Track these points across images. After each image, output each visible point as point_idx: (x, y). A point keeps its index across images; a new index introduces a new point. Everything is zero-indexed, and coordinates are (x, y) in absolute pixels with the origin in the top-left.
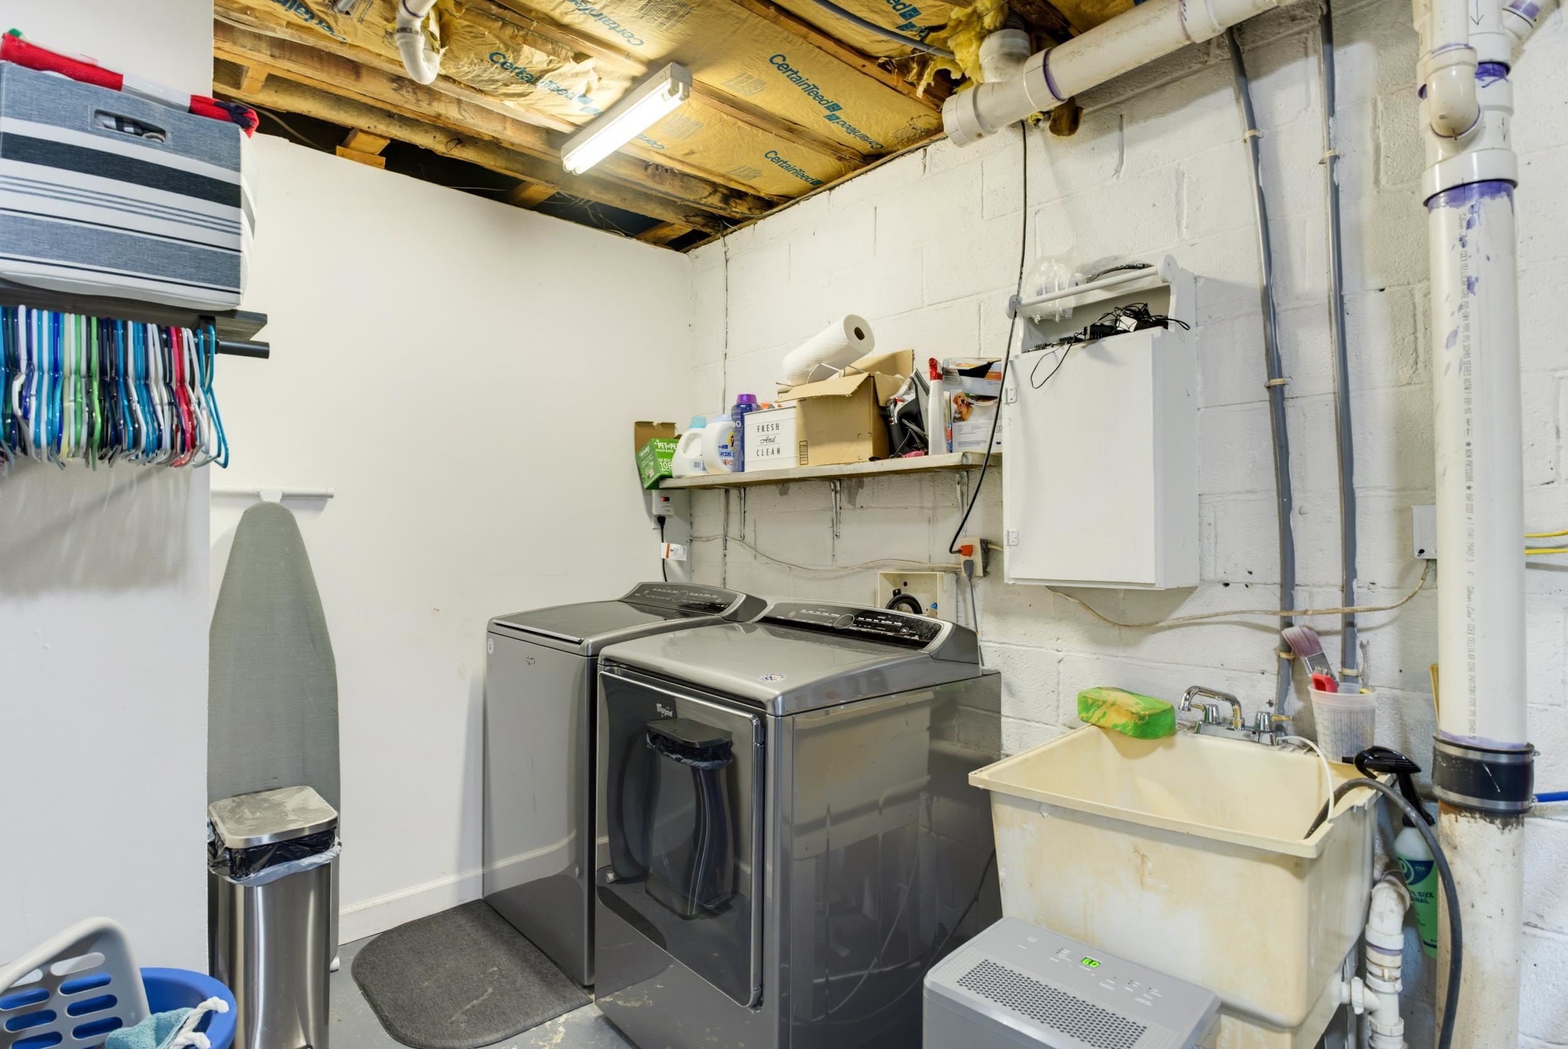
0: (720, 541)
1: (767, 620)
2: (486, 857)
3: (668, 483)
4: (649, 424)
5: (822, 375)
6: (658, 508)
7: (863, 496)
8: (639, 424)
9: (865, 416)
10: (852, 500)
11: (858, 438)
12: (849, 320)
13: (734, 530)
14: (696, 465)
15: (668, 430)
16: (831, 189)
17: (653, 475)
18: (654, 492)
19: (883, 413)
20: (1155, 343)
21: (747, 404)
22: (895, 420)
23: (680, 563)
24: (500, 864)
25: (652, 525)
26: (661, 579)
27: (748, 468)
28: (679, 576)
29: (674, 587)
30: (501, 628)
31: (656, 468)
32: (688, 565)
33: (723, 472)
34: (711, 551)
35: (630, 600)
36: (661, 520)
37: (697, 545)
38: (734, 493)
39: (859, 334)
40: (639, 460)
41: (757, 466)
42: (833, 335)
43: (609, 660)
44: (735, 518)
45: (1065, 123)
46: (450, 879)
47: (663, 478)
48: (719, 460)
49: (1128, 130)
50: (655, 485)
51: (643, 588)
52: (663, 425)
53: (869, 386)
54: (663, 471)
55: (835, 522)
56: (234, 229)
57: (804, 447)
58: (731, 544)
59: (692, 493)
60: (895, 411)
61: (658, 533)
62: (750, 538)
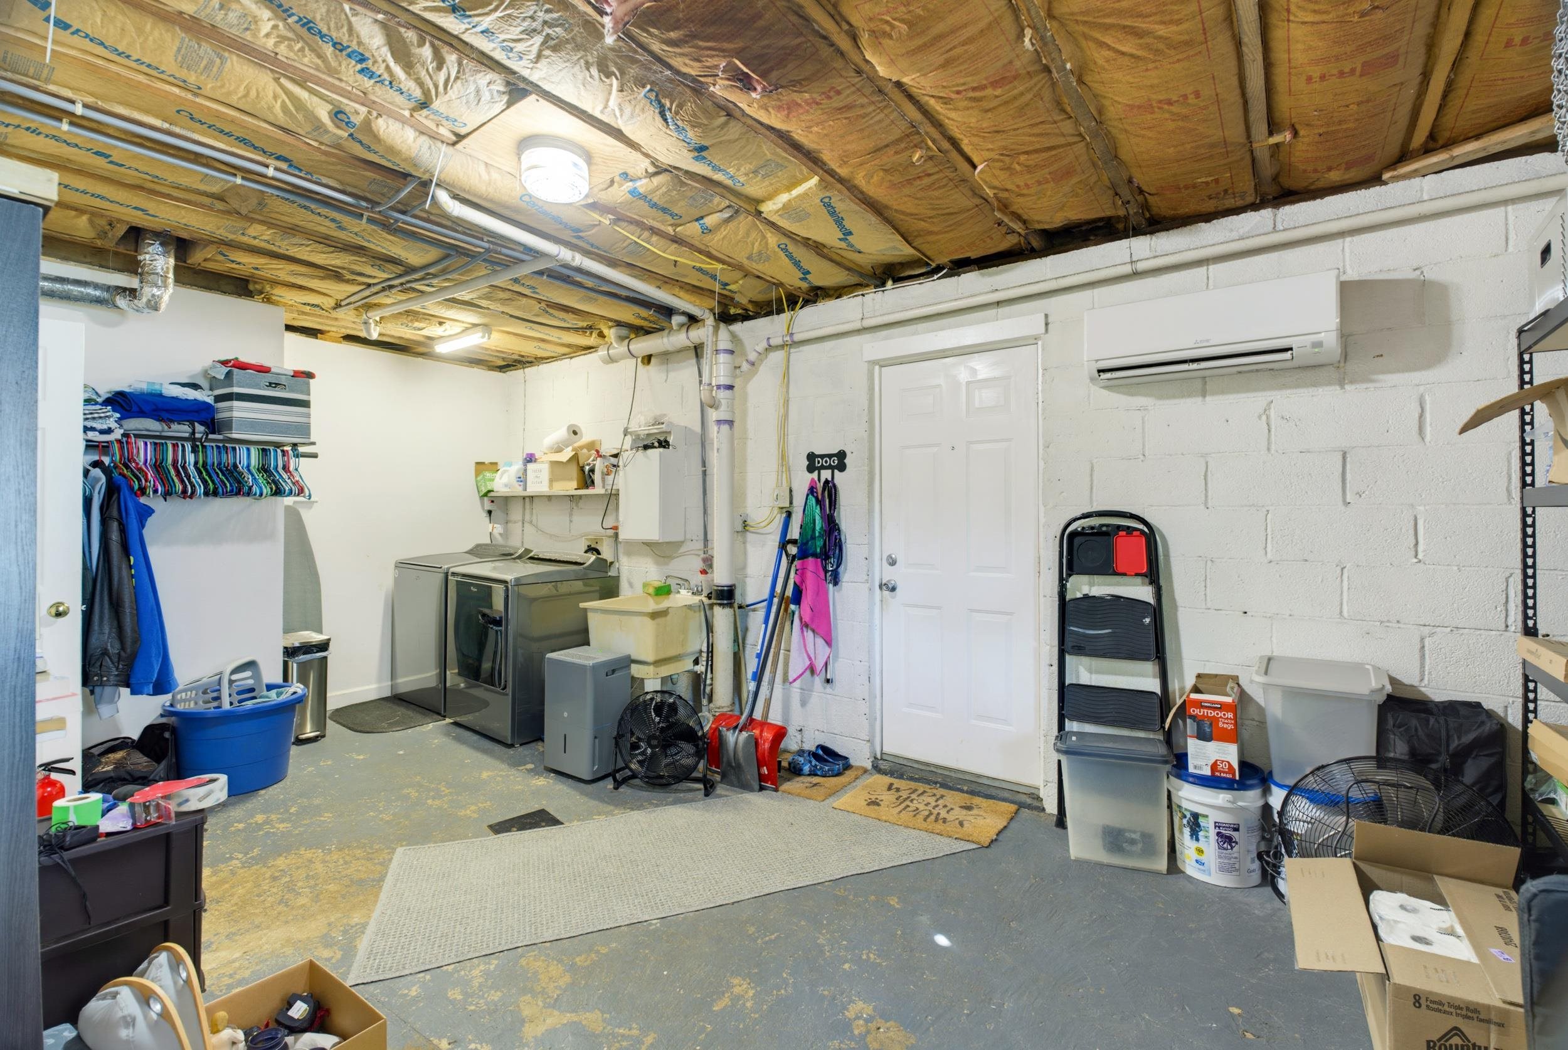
0: (520, 523)
1: (531, 558)
2: (393, 676)
3: (492, 494)
4: (483, 463)
5: (559, 450)
6: (488, 506)
7: (581, 504)
8: (477, 463)
9: (574, 471)
10: (577, 505)
11: (571, 479)
12: (569, 427)
13: (527, 517)
14: (506, 486)
15: (494, 466)
16: (571, 358)
17: (484, 490)
18: (485, 498)
19: (582, 469)
20: (660, 453)
21: (530, 459)
22: (586, 473)
23: (500, 534)
24: (400, 681)
25: (485, 515)
26: (489, 542)
27: (528, 490)
28: (500, 540)
29: (495, 546)
30: (401, 565)
31: (486, 486)
32: (505, 535)
33: (518, 490)
34: (516, 528)
35: (470, 552)
36: (490, 512)
37: (510, 525)
38: (527, 500)
39: (575, 433)
40: (477, 482)
41: (533, 488)
42: (562, 433)
43: (454, 574)
44: (528, 512)
45: (646, 361)
46: (374, 686)
47: (489, 491)
48: (516, 484)
49: (670, 365)
50: (486, 495)
51: (478, 546)
52: (491, 463)
53: (575, 458)
54: (489, 488)
55: (571, 515)
56: (308, 416)
57: (551, 481)
58: (526, 525)
59: (507, 500)
60: (587, 468)
61: (488, 519)
62: (534, 522)
